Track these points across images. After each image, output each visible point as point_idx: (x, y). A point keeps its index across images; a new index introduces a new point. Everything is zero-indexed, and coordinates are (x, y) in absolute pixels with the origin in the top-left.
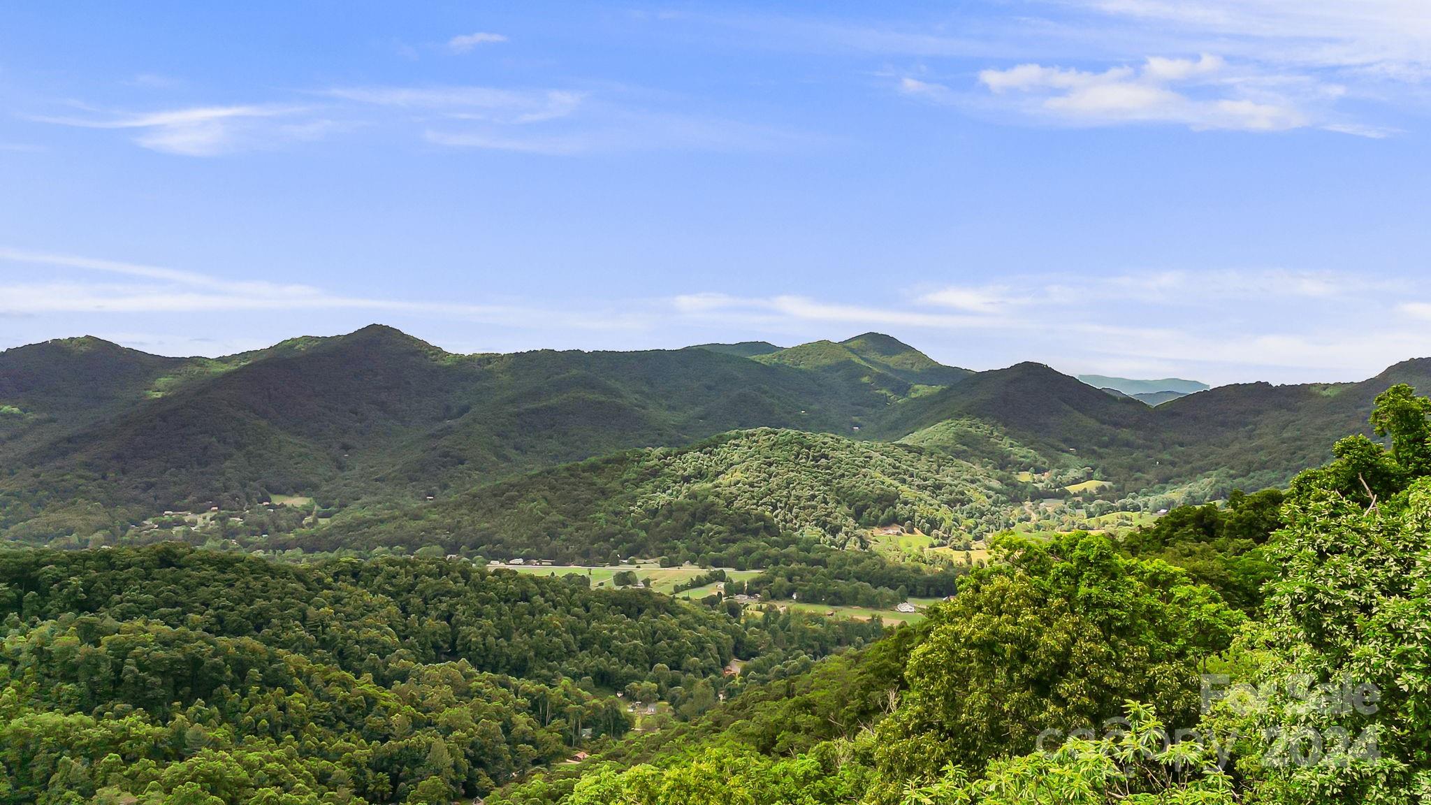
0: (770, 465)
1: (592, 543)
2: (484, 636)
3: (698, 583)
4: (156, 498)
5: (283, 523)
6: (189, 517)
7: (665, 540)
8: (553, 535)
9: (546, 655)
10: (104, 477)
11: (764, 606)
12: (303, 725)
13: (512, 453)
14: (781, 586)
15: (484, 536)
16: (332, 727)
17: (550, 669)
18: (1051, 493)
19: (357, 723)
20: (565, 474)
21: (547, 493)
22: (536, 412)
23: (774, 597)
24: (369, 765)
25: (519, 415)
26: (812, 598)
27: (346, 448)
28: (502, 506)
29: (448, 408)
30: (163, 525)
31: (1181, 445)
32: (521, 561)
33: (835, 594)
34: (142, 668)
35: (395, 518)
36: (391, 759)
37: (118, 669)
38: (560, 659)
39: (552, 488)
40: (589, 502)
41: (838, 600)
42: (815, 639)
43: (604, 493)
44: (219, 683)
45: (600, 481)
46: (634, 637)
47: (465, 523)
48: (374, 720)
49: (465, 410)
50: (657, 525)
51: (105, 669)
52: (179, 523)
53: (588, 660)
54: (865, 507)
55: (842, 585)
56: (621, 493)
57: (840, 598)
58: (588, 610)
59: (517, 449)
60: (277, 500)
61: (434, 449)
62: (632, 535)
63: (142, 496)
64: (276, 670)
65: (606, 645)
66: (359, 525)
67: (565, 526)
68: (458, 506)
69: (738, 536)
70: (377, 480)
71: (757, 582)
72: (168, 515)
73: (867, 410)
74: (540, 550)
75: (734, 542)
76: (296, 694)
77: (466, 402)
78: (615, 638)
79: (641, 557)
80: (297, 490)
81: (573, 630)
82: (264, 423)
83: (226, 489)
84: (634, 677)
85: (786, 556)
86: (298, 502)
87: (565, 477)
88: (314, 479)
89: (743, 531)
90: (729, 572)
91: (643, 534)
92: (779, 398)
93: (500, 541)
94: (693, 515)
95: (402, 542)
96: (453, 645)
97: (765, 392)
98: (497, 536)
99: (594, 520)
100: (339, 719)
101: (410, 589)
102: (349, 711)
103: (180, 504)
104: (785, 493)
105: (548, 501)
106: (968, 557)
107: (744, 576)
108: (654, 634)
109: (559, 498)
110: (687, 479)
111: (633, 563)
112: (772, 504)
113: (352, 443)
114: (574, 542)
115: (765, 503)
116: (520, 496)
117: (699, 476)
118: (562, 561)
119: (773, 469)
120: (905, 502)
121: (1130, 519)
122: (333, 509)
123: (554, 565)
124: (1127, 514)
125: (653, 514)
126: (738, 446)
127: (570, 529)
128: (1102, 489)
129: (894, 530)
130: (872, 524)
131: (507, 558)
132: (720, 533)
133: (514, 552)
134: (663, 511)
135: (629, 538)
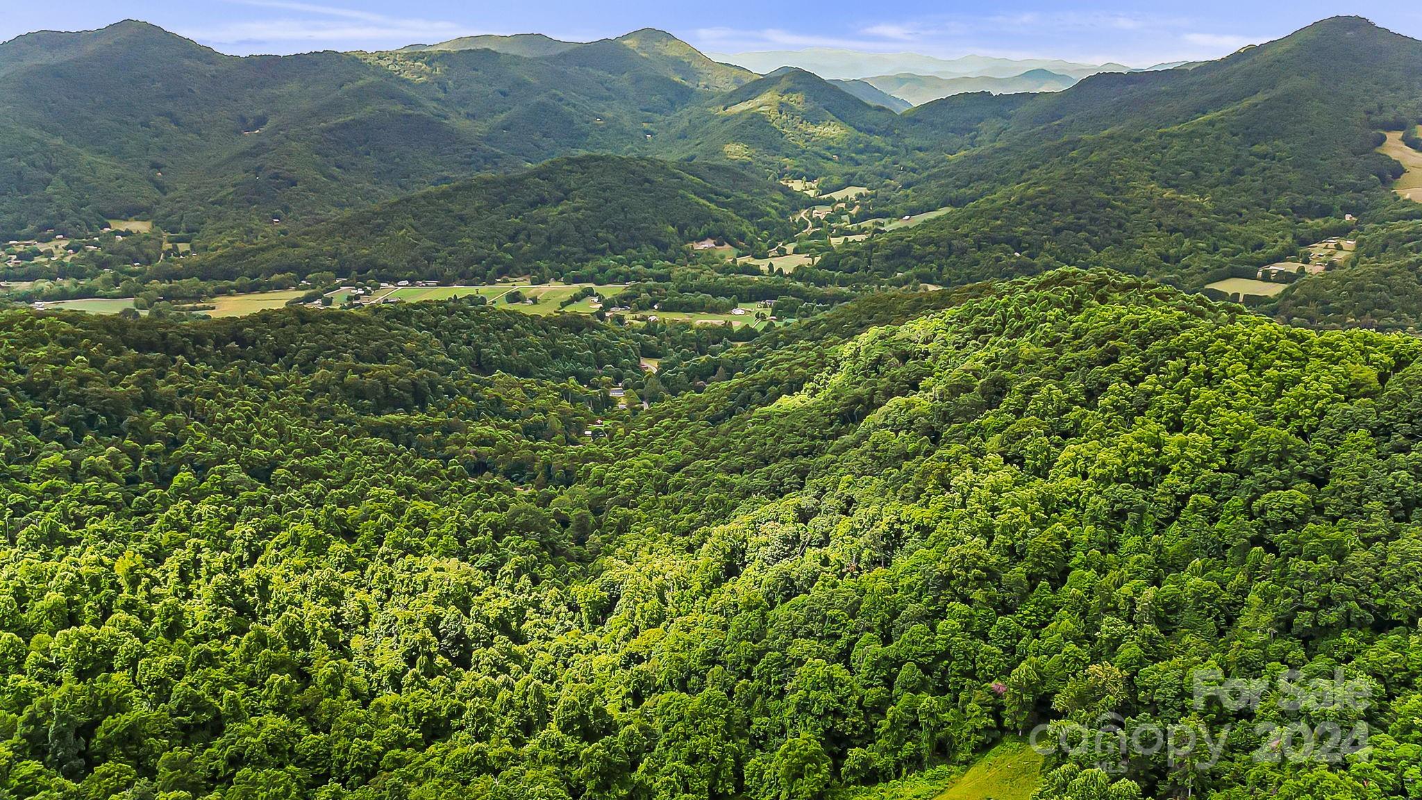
0: (604, 190)
1: (467, 266)
3: (577, 299)
6: (42, 247)
7: (528, 261)
8: (430, 260)
9: (539, 363)
11: (638, 316)
13: (336, 171)
14: (645, 300)
15: (367, 261)
18: (820, 200)
20: (423, 202)
21: (412, 221)
22: (345, 126)
23: (640, 308)
25: (330, 130)
26: (670, 308)
27: (156, 166)
28: (372, 233)
29: (243, 120)
30: (21, 256)
31: (920, 149)
32: (408, 282)
33: (687, 304)
35: (273, 246)
39: (415, 216)
40: (453, 228)
42: (693, 341)
43: (463, 219)
45: (455, 208)
46: (585, 349)
47: (344, 251)
49: (261, 122)
50: (519, 248)
52: (35, 253)
54: (686, 225)
56: (479, 219)
57: (691, 307)
59: (338, 167)
60: (117, 226)
61: (259, 169)
62: (500, 258)
66: (244, 255)
67: (438, 251)
68: (330, 234)
69: (590, 255)
70: (213, 203)
71: (623, 298)
72: (18, 245)
73: (657, 117)
74: (421, 272)
75: (587, 260)
77: (259, 112)
78: (574, 350)
79: (511, 277)
80: (133, 213)
82: (59, 141)
83: (61, 217)
85: (634, 272)
86: (138, 227)
87: (423, 205)
88: (144, 203)
89: (595, 251)
91: (509, 256)
92: (574, 106)
93: (384, 266)
94: (549, 239)
95: (290, 268)
97: (561, 100)
98: (381, 261)
99: (462, 245)
103: (23, 232)
104: (622, 217)
105: (416, 229)
106: (771, 266)
107: (611, 291)
108: (595, 345)
109: (424, 225)
110: (533, 205)
111: (506, 281)
112: (611, 227)
113: (159, 160)
114: (451, 265)
115: (606, 226)
116: (387, 224)
117: (543, 201)
118: (446, 282)
119: (607, 194)
120: (717, 220)
121: (882, 225)
122: (181, 234)
123: (438, 285)
124: (881, 220)
125: (513, 239)
126: (571, 172)
127: (443, 254)
128: (860, 196)
129: (709, 244)
130: (692, 240)
131: (394, 280)
132: (574, 254)
133: (399, 275)
134: (522, 236)
135: (496, 261)
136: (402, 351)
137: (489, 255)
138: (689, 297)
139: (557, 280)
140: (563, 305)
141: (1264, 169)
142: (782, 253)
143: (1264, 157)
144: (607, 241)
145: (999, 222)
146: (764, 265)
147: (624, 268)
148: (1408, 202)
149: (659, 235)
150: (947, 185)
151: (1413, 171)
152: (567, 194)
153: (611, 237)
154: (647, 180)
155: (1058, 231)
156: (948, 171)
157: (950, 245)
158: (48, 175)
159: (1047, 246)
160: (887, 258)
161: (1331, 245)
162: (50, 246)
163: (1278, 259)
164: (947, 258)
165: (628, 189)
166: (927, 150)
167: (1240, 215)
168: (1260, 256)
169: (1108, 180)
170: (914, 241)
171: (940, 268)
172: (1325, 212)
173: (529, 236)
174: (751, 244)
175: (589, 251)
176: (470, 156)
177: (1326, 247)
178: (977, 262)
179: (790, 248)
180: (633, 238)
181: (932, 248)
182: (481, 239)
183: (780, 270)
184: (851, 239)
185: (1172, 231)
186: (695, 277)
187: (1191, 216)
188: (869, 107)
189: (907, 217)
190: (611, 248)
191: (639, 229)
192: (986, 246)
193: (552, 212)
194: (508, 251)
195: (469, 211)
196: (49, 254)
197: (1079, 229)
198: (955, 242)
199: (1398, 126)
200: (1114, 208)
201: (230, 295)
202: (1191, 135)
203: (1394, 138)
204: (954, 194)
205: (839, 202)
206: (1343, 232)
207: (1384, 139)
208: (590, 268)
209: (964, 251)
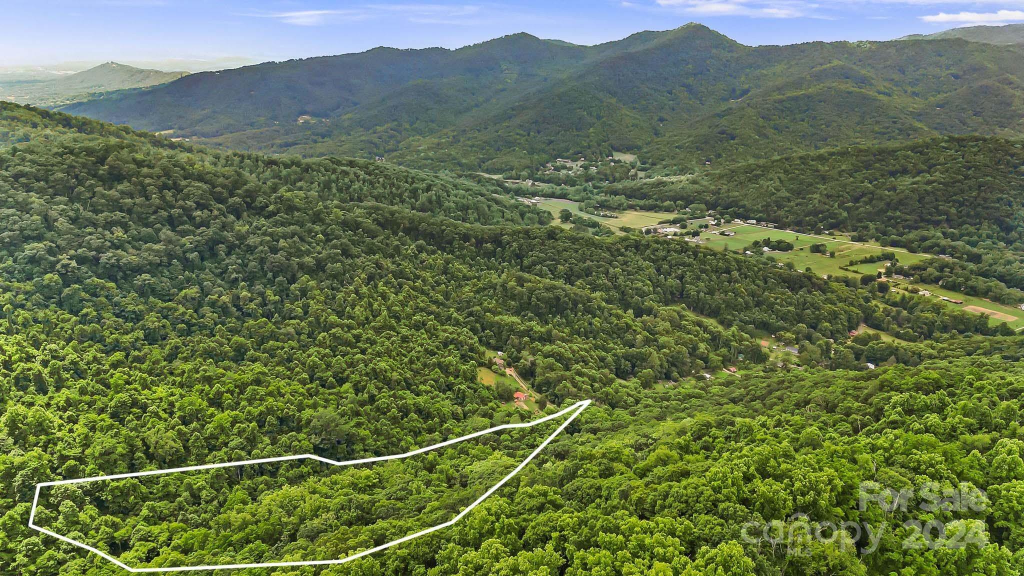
0: (970, 168)
1: (806, 216)
2: (698, 292)
3: (871, 260)
4: (554, 150)
5: (617, 175)
6: (569, 164)
7: (860, 220)
8: (780, 207)
9: (732, 307)
10: (529, 135)
11: (910, 287)
12: (598, 333)
13: (770, 132)
14: (930, 275)
15: (733, 201)
16: (610, 336)
17: (733, 315)
19: (622, 336)
20: (798, 162)
21: (782, 176)
22: (796, 99)
23: (923, 281)
24: (623, 357)
25: (781, 101)
26: (953, 287)
27: (661, 120)
28: (749, 181)
29: (734, 90)
30: (557, 169)
32: (755, 222)
33: (971, 287)
34: (538, 300)
36: (633, 356)
37: (530, 298)
38: (741, 310)
39: (786, 172)
40: (811, 185)
41: (973, 292)
43: (824, 179)
44: (566, 309)
45: (823, 169)
46: (790, 304)
47: (723, 191)
48: (629, 336)
49: (746, 92)
50: (857, 208)
51: (525, 298)
52: (565, 167)
53: (758, 314)
55: (980, 283)
56: (837, 180)
57: (975, 291)
58: (766, 283)
59: (774, 129)
60: (617, 156)
62: (836, 214)
63: (547, 148)
64: (589, 306)
65: (771, 306)
66: (658, 184)
67: (789, 201)
68: (721, 177)
69: (921, 224)
70: (676, 147)
71: (915, 268)
72: (560, 162)
74: (769, 215)
75: (916, 228)
76: (597, 319)
77: (746, 86)
78: (778, 304)
79: (838, 231)
80: (628, 149)
81: (753, 294)
82: (614, 101)
83: (589, 147)
84: (784, 329)
85: (953, 248)
86: (628, 158)
87: (797, 164)
88: (640, 143)
89: (928, 222)
90: (900, 252)
91: (845, 214)
93: (744, 206)
94: (888, 204)
95: (682, 198)
96: (681, 294)
98: (741, 203)
99: (810, 199)
100: (613, 332)
101: (664, 259)
102: (619, 329)
103: (565, 154)
104: (975, 194)
105: (781, 181)
109: (790, 179)
110: (893, 174)
111: (830, 234)
112: (959, 202)
113: (665, 116)
114: (793, 214)
115: (954, 201)
116: (763, 175)
117: (904, 172)
118: (782, 226)
119: (971, 172)
122: (647, 166)
123: (775, 227)
125: (856, 200)
126: (946, 148)
127: (792, 204)
131: (745, 218)
132: (906, 221)
133: (752, 215)
134: (865, 199)
135: (833, 216)
137: (828, 211)
139: (877, 240)
140: (853, 263)
144: (946, 213)
147: (943, 242)
149: (1008, 216)
152: (930, 168)
153: (953, 211)
158: (595, 120)
162: (574, 165)
165: (998, 169)
173: (871, 200)
175: (923, 220)
176: (888, 128)
180: (977, 215)
182: (828, 196)
186: (1009, 263)
190: (947, 221)
191: (987, 208)
193: (905, 182)
194: (848, 209)
195: (833, 173)
196: (570, 169)
201: (636, 210)
208: (913, 235)
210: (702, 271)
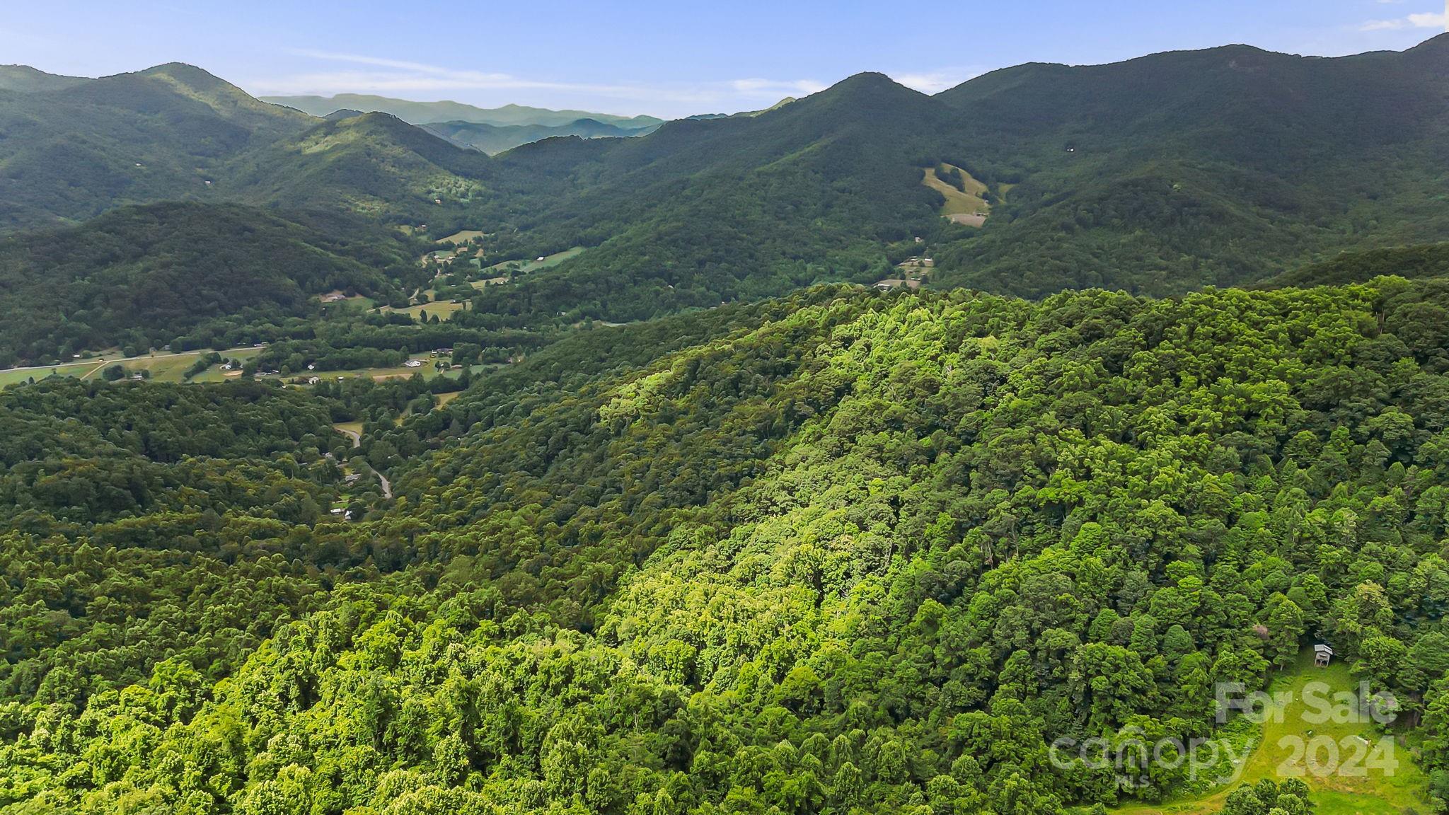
1: (28, 341)
3: (201, 368)
11: (295, 379)
14: (297, 360)
18: (437, 245)
23: (292, 370)
26: (330, 367)
31: (523, 193)
50: (97, 315)
54: (306, 277)
69: (196, 317)
73: (212, 161)
75: (195, 323)
85: (262, 332)
89: (202, 312)
92: (104, 149)
94: (136, 301)
97: (84, 142)
104: (226, 270)
106: (423, 314)
107: (244, 354)
108: (282, 413)
110: (103, 262)
111: (86, 357)
112: (216, 283)
115: (209, 282)
117: (115, 258)
119: (201, 246)
120: (341, 269)
121: (518, 267)
124: (516, 263)
125: (83, 304)
126: (144, 222)
128: (478, 240)
129: (336, 296)
130: (316, 292)
132: (176, 316)
134: (97, 301)
135: (68, 333)
136: (59, 443)
137: (56, 327)
138: (349, 353)
139: (158, 348)
140: (188, 375)
141: (847, 202)
142: (423, 300)
143: (843, 191)
144: (214, 299)
145: (647, 257)
146: (415, 313)
147: (247, 328)
148: (957, 225)
149: (278, 289)
150: (572, 226)
151: (952, 200)
152: (146, 248)
153: (220, 295)
154: (246, 229)
155: (701, 263)
156: (562, 213)
157: (607, 282)
159: (696, 277)
160: (548, 298)
161: (916, 263)
163: (882, 277)
164: (608, 293)
165: (226, 239)
166: (529, 193)
167: (841, 241)
168: (869, 275)
169: (729, 215)
170: (572, 279)
171: (604, 305)
172: (900, 236)
173: (107, 300)
174: (386, 292)
175: (194, 312)
177: (912, 265)
178: (637, 297)
179: (430, 294)
180: (246, 295)
181: (590, 286)
182: (40, 308)
183: (435, 319)
184: (493, 281)
185: (795, 258)
186: (345, 331)
187: (805, 244)
188: (460, 150)
189: (541, 258)
190: (221, 307)
191: (251, 283)
192: (641, 281)
193: (132, 270)
197: (719, 260)
198: (611, 278)
199: (930, 164)
200: (742, 239)
202: (783, 174)
203: (930, 172)
204: (582, 234)
205: (459, 246)
206: (918, 252)
207: (924, 174)
208: (200, 331)
209: (621, 287)
210: (146, 409)
